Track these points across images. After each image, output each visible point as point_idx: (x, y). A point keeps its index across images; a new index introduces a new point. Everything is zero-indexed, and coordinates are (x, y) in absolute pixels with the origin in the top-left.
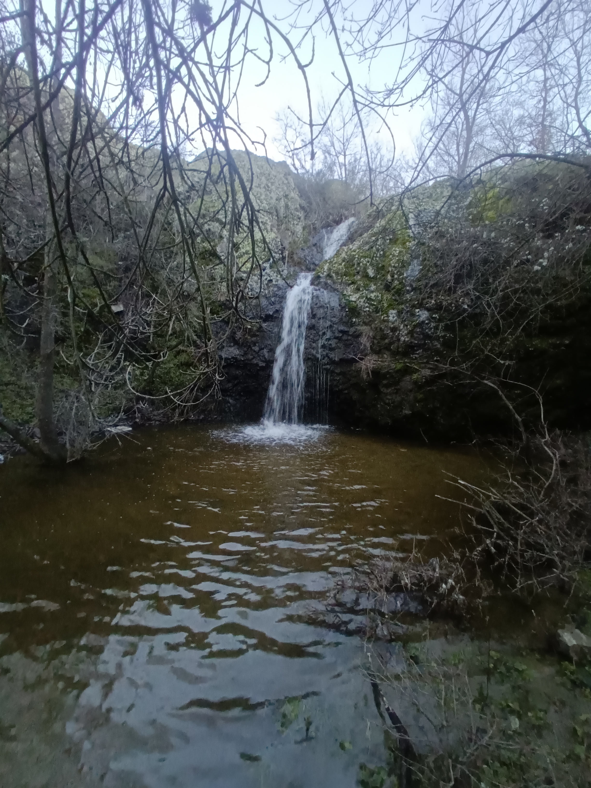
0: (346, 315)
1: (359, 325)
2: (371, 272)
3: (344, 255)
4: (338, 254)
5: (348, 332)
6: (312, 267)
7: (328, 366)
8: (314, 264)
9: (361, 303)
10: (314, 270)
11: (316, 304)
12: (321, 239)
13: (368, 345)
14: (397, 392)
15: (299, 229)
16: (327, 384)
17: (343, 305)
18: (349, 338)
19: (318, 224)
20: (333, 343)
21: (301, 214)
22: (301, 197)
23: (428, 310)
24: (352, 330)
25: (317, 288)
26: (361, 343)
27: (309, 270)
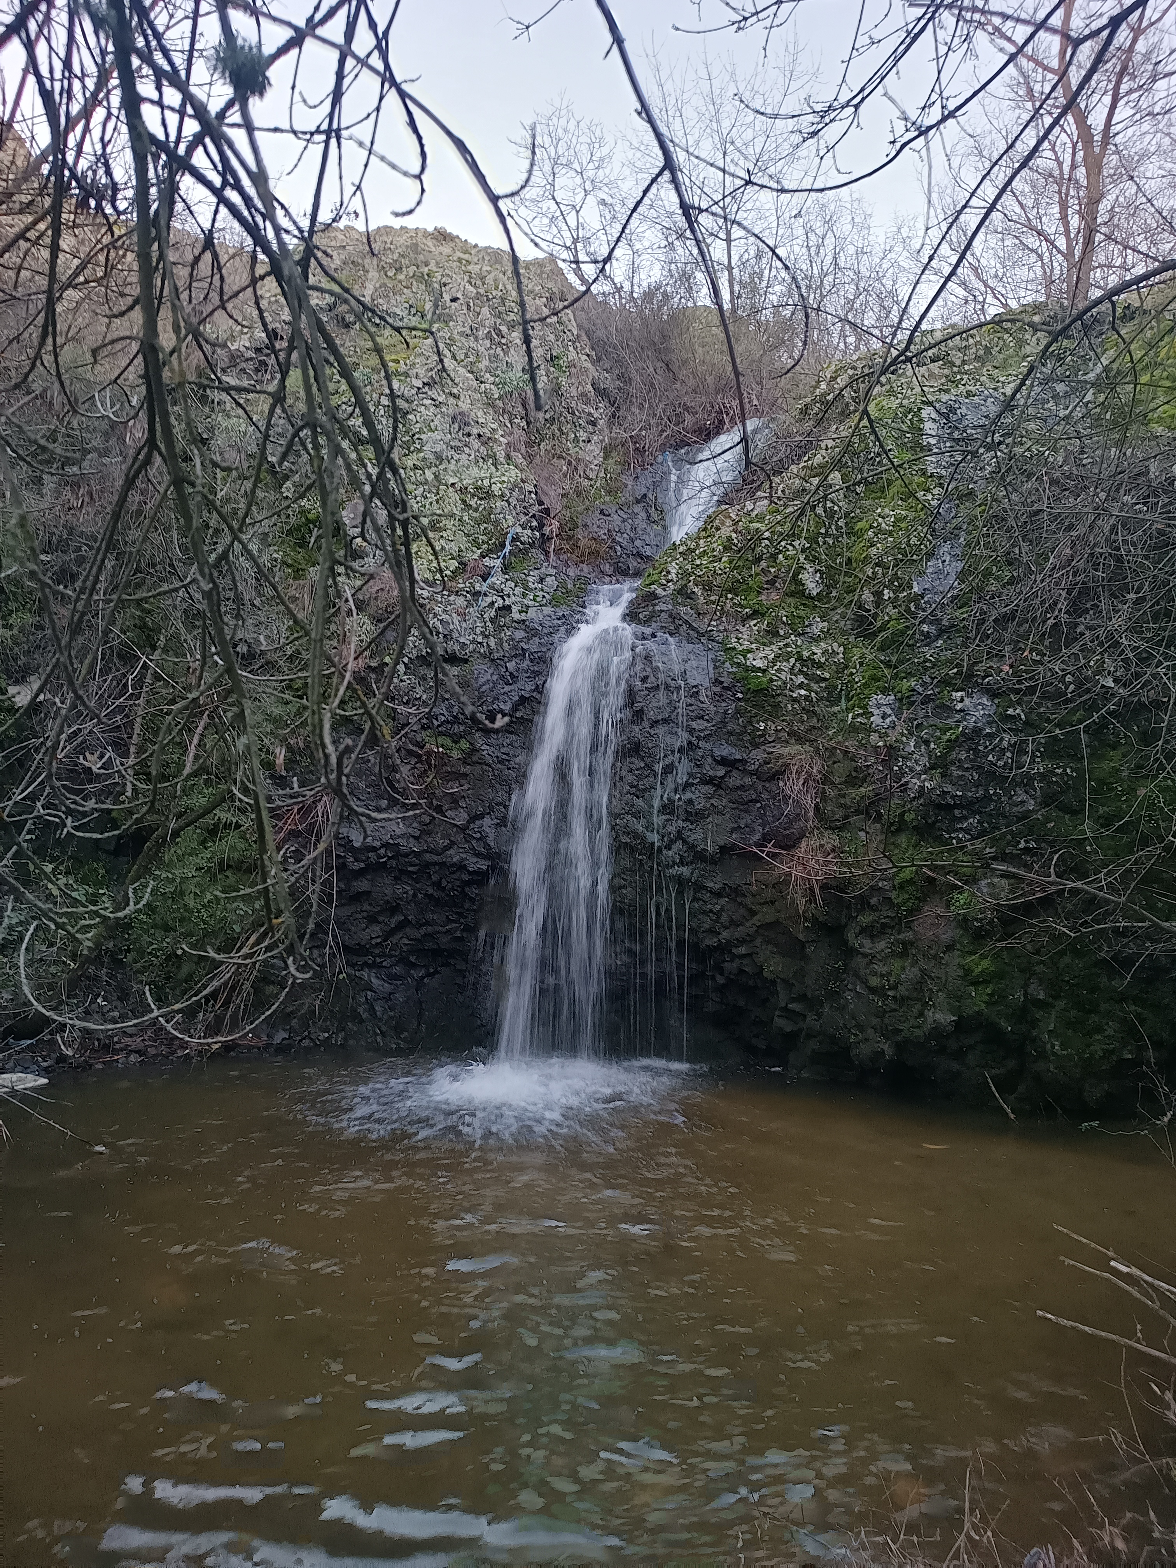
0: (737, 711)
1: (777, 740)
2: (811, 582)
3: (726, 531)
4: (709, 526)
5: (743, 762)
6: (633, 563)
7: (685, 871)
8: (639, 555)
9: (783, 672)
10: (637, 574)
11: (644, 680)
12: (661, 483)
13: (809, 802)
14: (905, 950)
15: (592, 452)
16: (680, 927)
17: (727, 681)
18: (748, 780)
19: (651, 439)
20: (699, 796)
21: (600, 412)
22: (597, 361)
23: (993, 694)
24: (758, 755)
25: (648, 631)
26: (786, 798)
27: (622, 572)
